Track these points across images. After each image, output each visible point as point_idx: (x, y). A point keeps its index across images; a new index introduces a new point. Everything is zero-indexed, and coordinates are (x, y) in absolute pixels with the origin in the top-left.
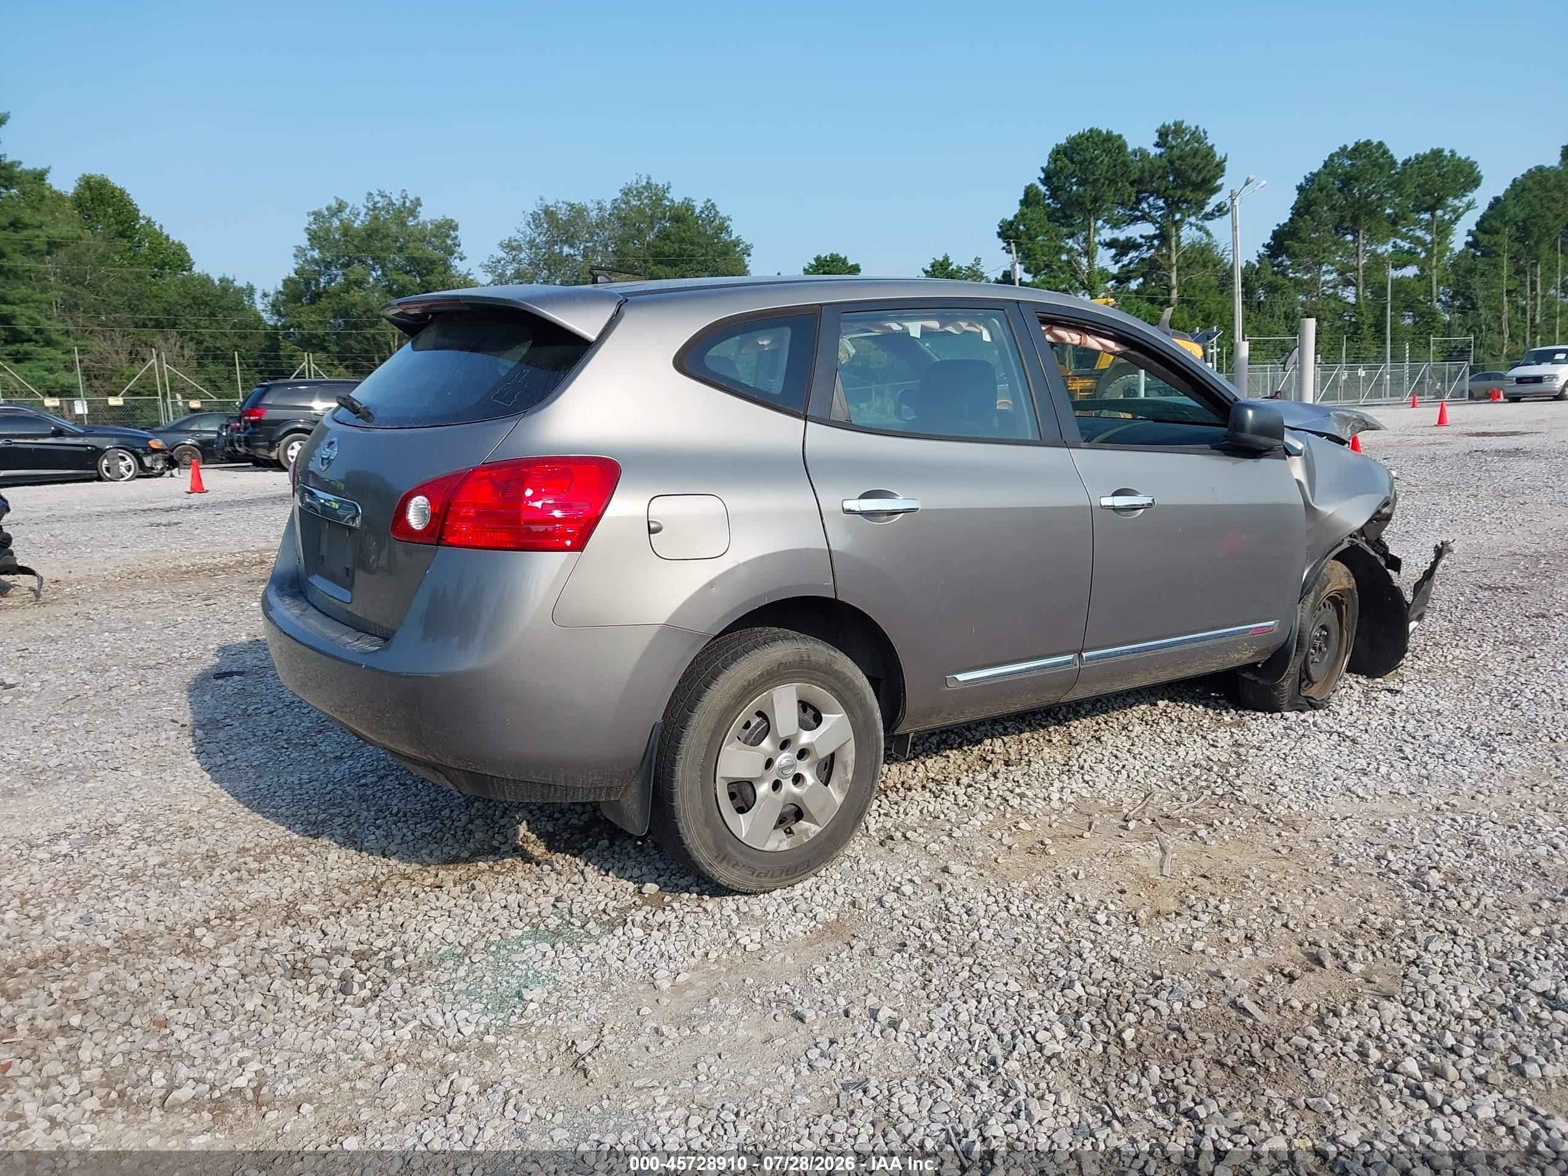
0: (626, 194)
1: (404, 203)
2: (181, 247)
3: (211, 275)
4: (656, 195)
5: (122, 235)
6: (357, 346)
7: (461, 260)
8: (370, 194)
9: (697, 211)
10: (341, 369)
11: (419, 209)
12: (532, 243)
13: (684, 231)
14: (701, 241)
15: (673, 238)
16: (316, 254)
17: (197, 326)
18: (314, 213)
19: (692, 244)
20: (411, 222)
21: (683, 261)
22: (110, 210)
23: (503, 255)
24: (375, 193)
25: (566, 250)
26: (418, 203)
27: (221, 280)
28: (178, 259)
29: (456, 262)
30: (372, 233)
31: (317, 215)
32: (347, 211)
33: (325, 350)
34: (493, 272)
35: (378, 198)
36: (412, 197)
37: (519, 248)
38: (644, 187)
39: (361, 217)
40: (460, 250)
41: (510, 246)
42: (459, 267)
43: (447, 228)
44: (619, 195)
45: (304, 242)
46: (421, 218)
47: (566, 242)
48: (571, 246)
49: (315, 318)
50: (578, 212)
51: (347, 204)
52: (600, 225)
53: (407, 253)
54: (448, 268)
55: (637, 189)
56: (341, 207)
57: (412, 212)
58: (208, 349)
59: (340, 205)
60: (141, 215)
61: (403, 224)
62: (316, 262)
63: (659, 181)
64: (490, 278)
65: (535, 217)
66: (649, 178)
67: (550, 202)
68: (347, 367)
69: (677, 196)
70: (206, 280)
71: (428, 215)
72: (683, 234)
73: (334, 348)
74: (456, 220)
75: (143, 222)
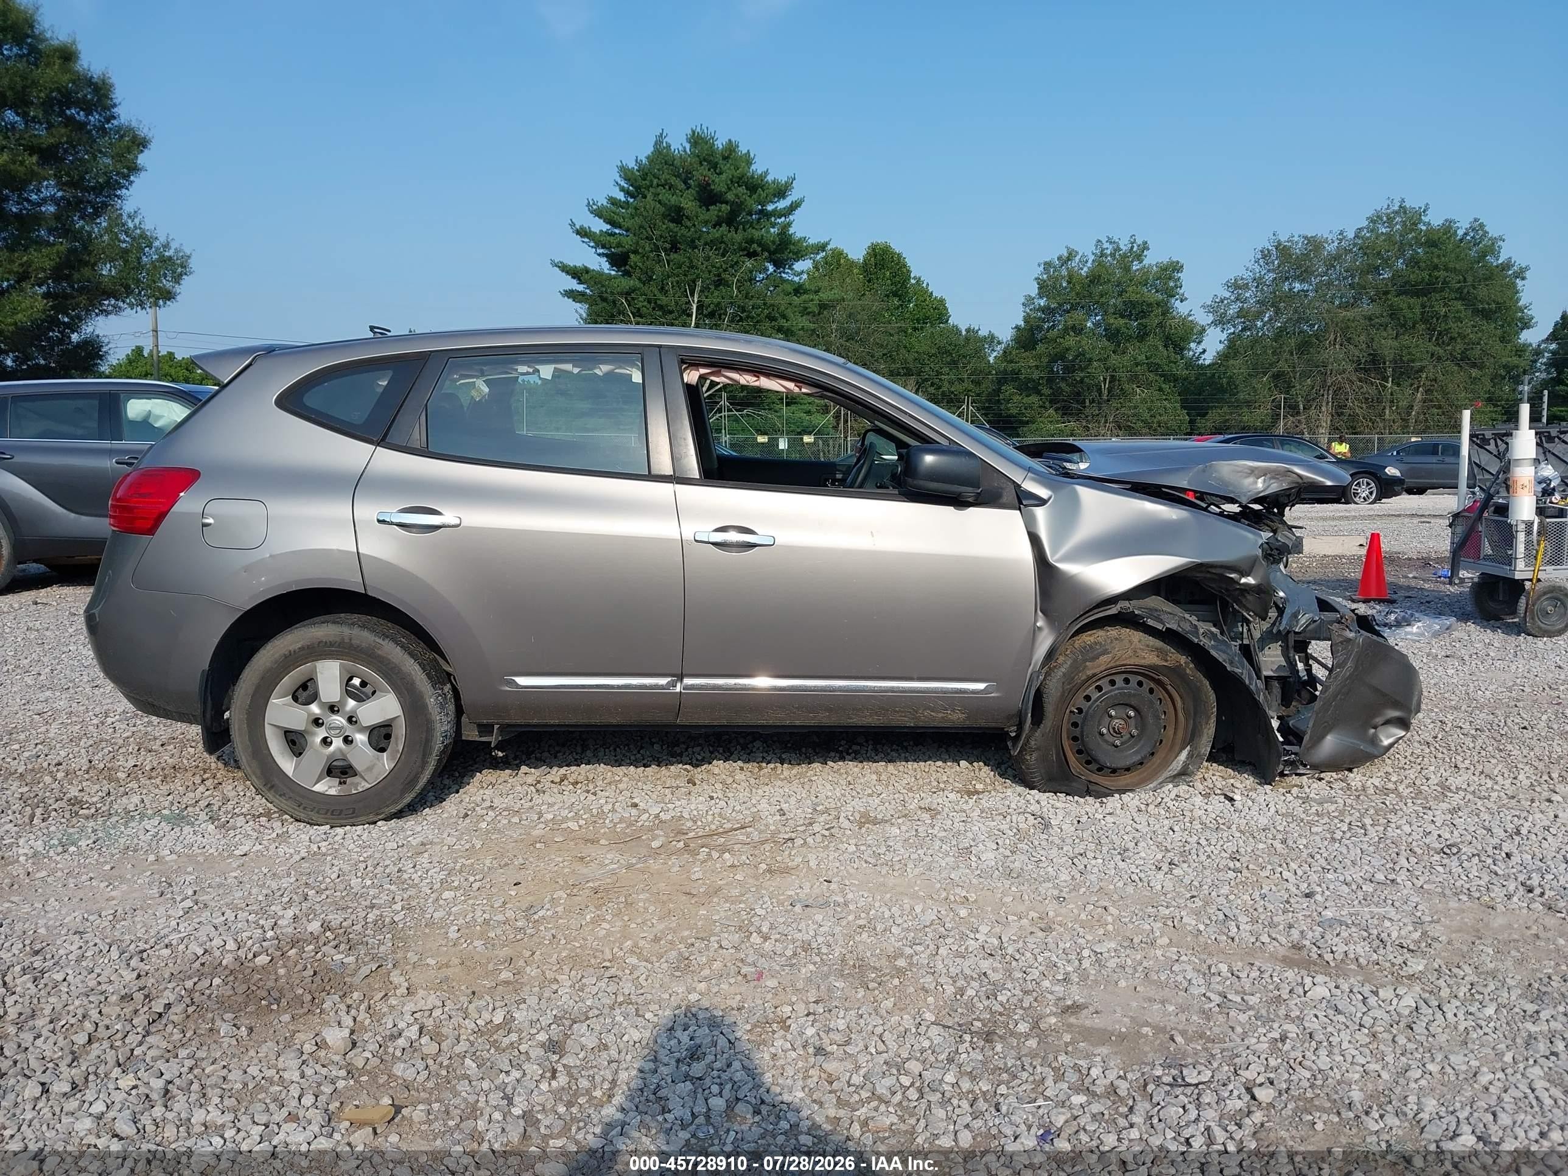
0: (1373, 221)
1: (1132, 247)
2: (942, 301)
3: (960, 326)
4: (1411, 218)
5: (895, 294)
6: (1068, 389)
7: (1182, 301)
8: (1099, 241)
9: (1460, 233)
10: (1051, 411)
11: (1145, 253)
12: (1259, 281)
13: (1439, 256)
14: (1457, 266)
15: (1423, 265)
16: (1042, 302)
17: (939, 373)
18: (1046, 263)
19: (1446, 269)
20: (1136, 266)
21: (1435, 290)
22: (888, 274)
23: (1227, 294)
24: (1104, 240)
25: (1297, 286)
26: (1145, 247)
27: (968, 330)
28: (937, 312)
29: (1178, 304)
30: (1094, 279)
31: (1048, 265)
32: (1077, 259)
33: (1039, 393)
34: (1215, 312)
35: (1106, 245)
36: (1139, 241)
37: (1246, 287)
38: (1396, 212)
39: (1089, 264)
40: (1181, 291)
41: (1236, 286)
42: (1181, 308)
43: (1172, 269)
44: (1365, 223)
45: (1034, 291)
46: (1146, 262)
47: (1296, 278)
48: (1302, 281)
49: (1032, 363)
50: (1314, 244)
51: (1077, 253)
52: (1337, 257)
53: (1125, 296)
54: (1166, 311)
55: (1388, 215)
56: (1071, 255)
57: (1139, 257)
58: (943, 394)
59: (1070, 254)
60: (912, 275)
61: (1127, 269)
62: (1042, 310)
63: (1413, 203)
64: (1211, 318)
65: (1265, 255)
66: (1403, 201)
67: (1283, 238)
68: (1056, 410)
69: (1435, 219)
70: (956, 330)
71: (1153, 259)
72: (1436, 260)
73: (1046, 391)
74: (1182, 261)
75: (913, 281)
